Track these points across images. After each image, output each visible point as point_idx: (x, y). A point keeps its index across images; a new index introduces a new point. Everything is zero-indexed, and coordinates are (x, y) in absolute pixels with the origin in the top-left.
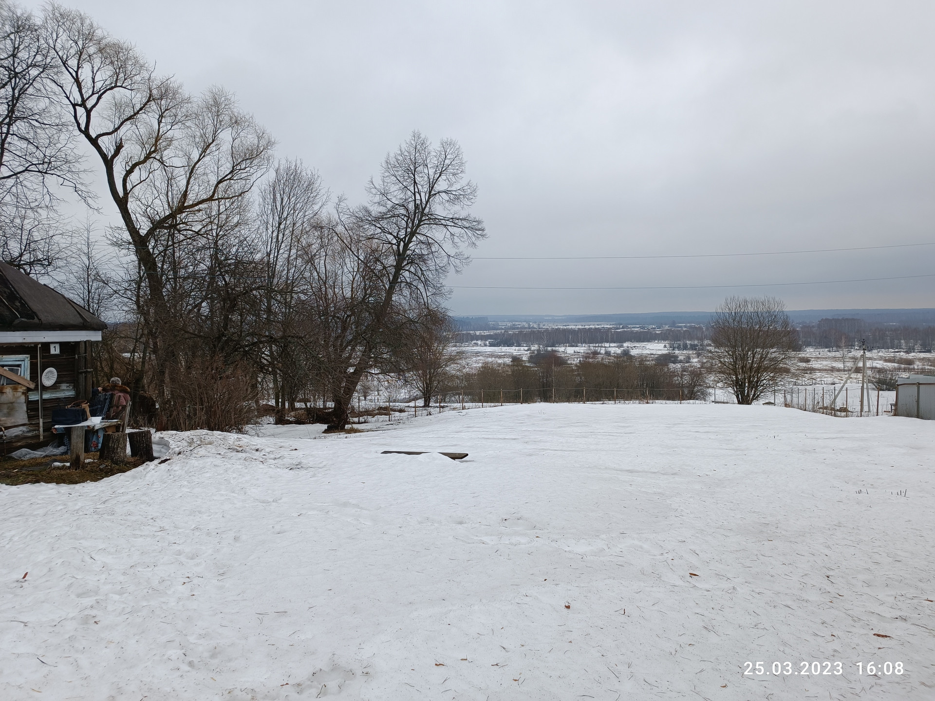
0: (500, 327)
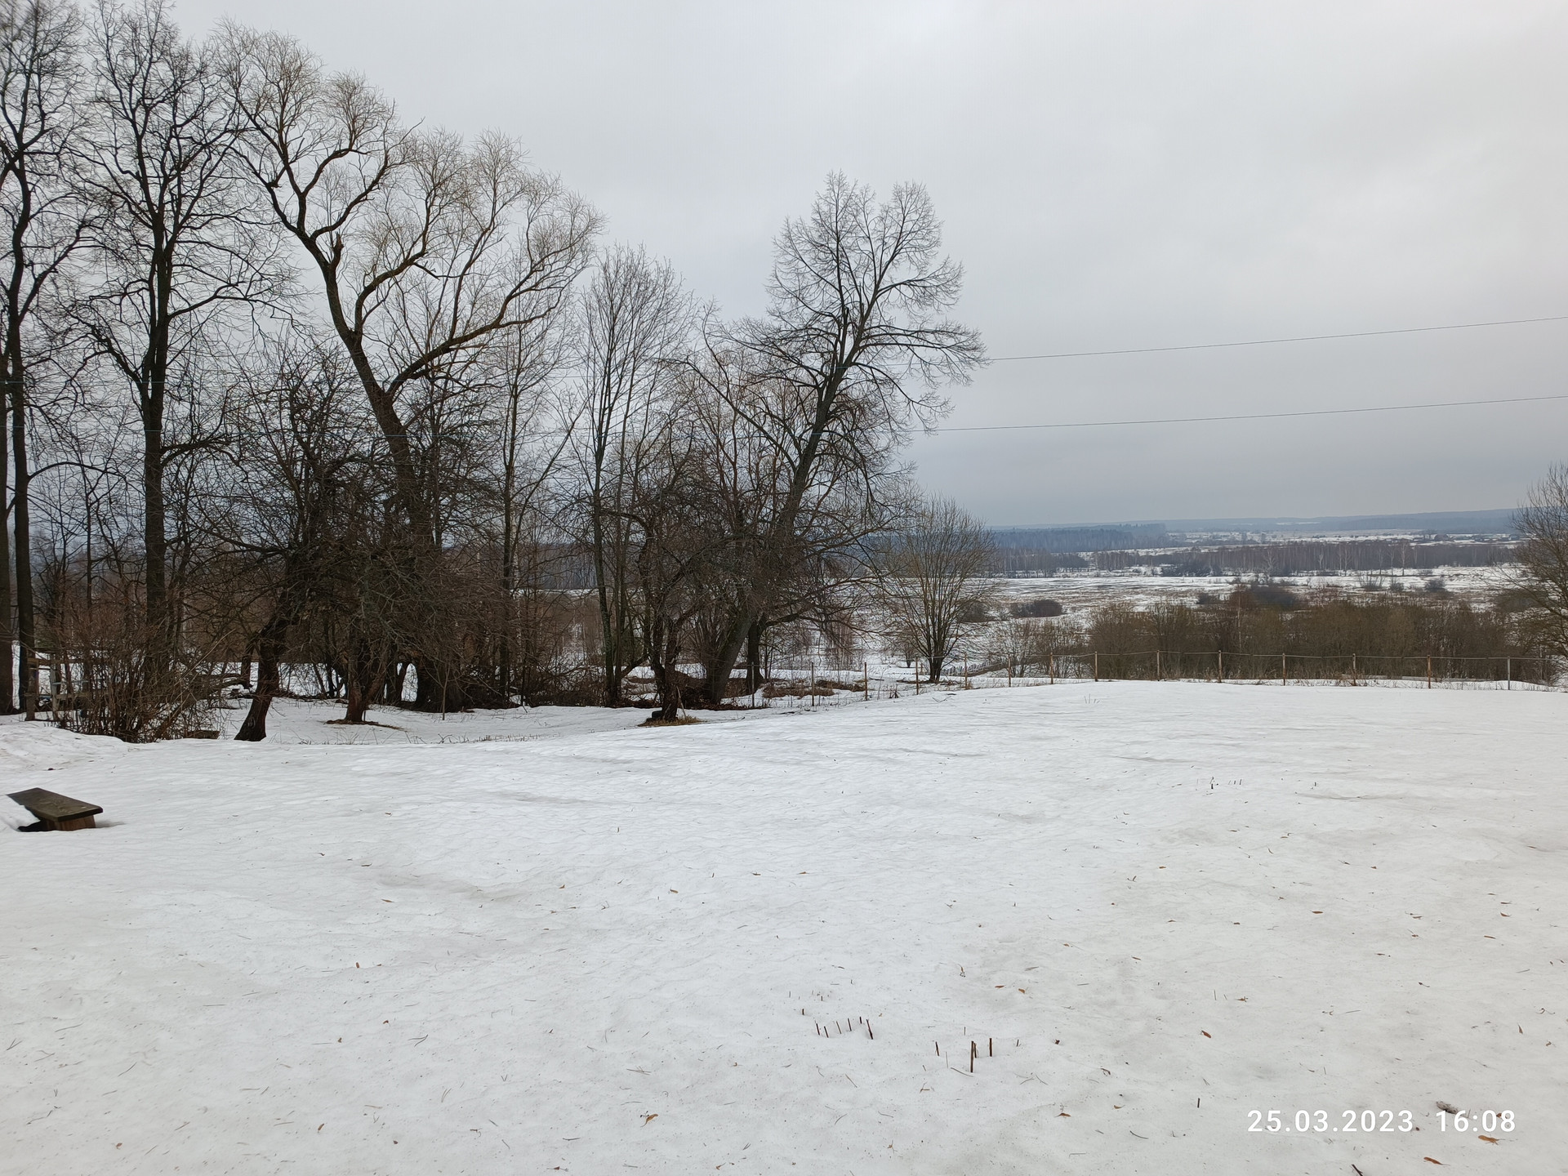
0: (1188, 541)
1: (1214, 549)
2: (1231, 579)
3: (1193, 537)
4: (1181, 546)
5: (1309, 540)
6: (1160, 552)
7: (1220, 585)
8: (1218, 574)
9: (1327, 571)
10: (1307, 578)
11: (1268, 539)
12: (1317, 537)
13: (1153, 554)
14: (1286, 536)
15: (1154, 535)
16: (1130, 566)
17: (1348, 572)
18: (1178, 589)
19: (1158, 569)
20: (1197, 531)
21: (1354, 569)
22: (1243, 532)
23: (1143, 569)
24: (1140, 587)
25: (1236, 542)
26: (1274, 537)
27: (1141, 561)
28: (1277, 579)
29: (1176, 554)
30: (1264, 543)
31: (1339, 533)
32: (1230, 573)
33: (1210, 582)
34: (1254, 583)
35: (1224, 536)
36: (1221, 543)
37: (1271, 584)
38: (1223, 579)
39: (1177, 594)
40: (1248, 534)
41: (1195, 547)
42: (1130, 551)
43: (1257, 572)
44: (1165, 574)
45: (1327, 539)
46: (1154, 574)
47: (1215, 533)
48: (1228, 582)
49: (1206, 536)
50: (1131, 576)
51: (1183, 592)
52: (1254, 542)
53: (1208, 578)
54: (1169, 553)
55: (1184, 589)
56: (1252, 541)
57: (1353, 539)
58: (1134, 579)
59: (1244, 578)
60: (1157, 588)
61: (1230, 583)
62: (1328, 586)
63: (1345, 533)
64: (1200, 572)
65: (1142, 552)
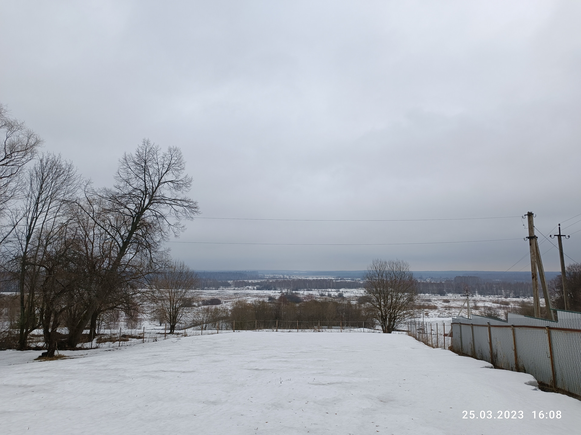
0: (266, 277)
1: (274, 280)
2: (279, 291)
3: (267, 276)
4: (263, 279)
5: (304, 278)
6: (256, 281)
7: (276, 294)
8: (275, 289)
9: (309, 289)
10: (303, 291)
11: (291, 277)
12: (306, 277)
13: (254, 282)
14: (297, 277)
15: (254, 275)
16: (246, 286)
17: (315, 290)
18: (262, 295)
19: (255, 287)
20: (269, 274)
21: (317, 289)
22: (283, 275)
23: (250, 287)
24: (249, 294)
25: (281, 278)
26: (293, 277)
27: (250, 284)
28: (294, 292)
29: (261, 282)
30: (290, 279)
31: (313, 276)
32: (279, 289)
33: (272, 292)
34: (287, 293)
35: (277, 276)
36: (276, 278)
37: (292, 293)
38: (277, 291)
39: (261, 297)
40: (285, 275)
41: (268, 280)
42: (246, 281)
43: (288, 289)
44: (258, 289)
45: (309, 278)
46: (254, 289)
47: (274, 275)
48: (278, 293)
49: (272, 276)
50: (246, 290)
51: (263, 296)
52: (287, 279)
53: (272, 291)
54: (259, 282)
55: (264, 295)
56: (286, 278)
57: (317, 279)
58: (247, 291)
59: (284, 291)
60: (255, 294)
61: (279, 293)
62: (309, 294)
63: (314, 276)
64: (270, 289)
65: (250, 281)
